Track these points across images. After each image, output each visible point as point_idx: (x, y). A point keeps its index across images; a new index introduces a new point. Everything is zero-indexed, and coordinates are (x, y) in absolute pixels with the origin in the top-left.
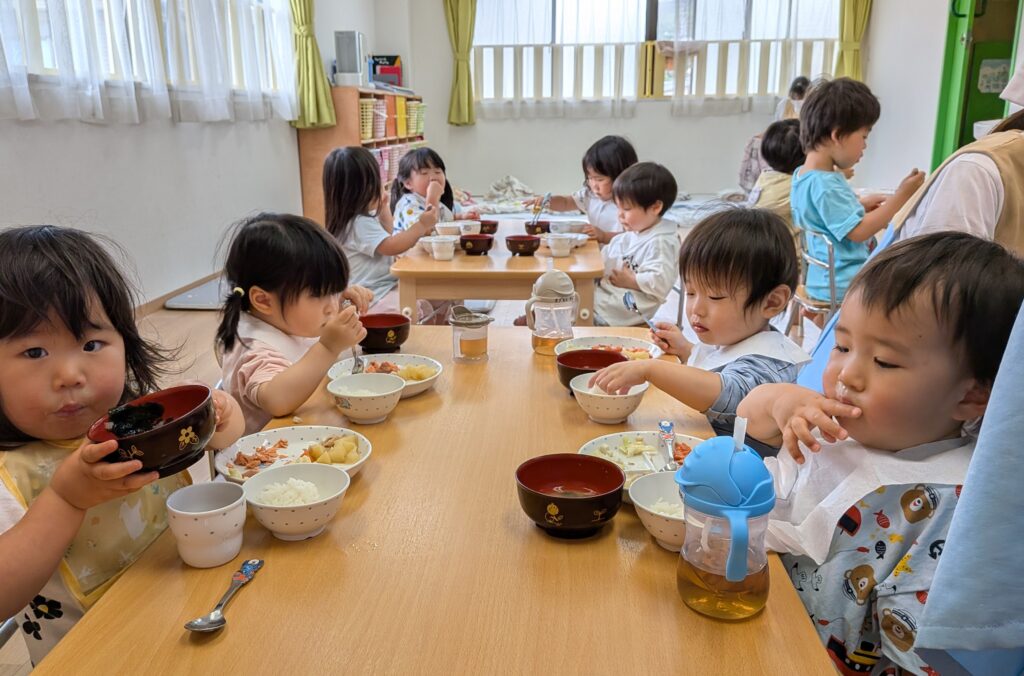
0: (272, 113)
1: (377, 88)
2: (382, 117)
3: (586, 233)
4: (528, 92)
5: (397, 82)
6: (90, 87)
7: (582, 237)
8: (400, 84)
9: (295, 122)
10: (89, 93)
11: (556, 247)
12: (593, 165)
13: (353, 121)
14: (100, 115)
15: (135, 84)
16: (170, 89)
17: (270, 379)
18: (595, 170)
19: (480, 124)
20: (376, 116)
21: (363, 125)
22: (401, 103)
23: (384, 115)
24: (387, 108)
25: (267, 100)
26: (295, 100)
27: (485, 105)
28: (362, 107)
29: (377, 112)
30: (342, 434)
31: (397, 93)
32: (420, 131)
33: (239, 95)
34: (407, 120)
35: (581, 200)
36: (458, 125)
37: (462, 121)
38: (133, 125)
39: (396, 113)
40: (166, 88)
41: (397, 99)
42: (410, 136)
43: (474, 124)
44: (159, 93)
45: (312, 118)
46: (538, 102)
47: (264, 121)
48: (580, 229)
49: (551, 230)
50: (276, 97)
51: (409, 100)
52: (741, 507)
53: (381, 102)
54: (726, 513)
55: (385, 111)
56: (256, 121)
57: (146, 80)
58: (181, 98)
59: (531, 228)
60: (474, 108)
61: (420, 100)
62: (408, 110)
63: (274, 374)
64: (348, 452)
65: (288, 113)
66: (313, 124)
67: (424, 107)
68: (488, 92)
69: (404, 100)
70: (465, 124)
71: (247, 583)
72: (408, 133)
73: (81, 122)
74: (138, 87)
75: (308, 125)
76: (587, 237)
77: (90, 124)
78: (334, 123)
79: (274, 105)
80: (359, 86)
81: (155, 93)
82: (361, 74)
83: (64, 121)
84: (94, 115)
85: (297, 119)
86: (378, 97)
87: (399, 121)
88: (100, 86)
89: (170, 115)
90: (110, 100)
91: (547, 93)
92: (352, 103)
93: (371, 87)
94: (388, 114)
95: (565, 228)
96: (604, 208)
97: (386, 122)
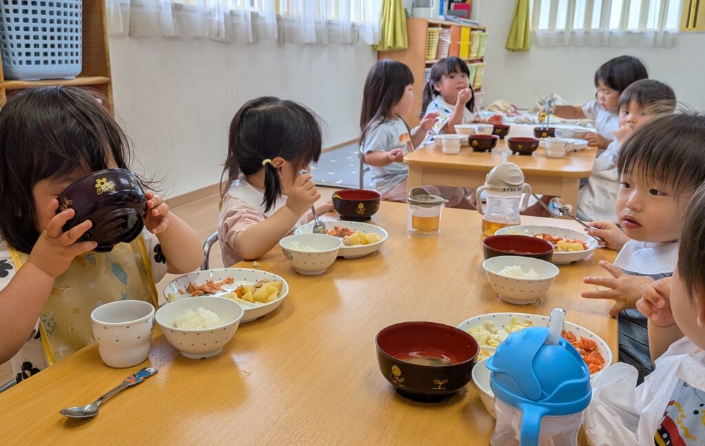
0: (358, 39)
1: (446, 19)
2: (446, 43)
3: (587, 139)
4: (579, 24)
5: (466, 15)
6: (217, 14)
7: (582, 143)
8: (468, 17)
9: (377, 46)
10: (216, 19)
11: (552, 149)
12: (604, 79)
13: (421, 46)
14: (223, 35)
15: (252, 13)
16: (279, 19)
17: (244, 229)
18: (605, 84)
19: (533, 51)
20: (440, 42)
21: (428, 48)
22: (465, 32)
23: (448, 41)
24: (451, 36)
25: (356, 28)
26: (377, 30)
27: (539, 34)
28: (430, 34)
29: (442, 38)
30: (274, 279)
31: (462, 24)
32: (481, 55)
33: (332, 24)
34: (470, 46)
35: (590, 111)
36: (513, 51)
37: (518, 47)
38: (249, 43)
39: (460, 40)
40: (275, 17)
41: (463, 29)
42: (471, 59)
43: (528, 50)
44: (269, 20)
45: (389, 42)
46: (587, 33)
47: (352, 44)
48: (583, 136)
49: (556, 135)
50: (363, 26)
51: (473, 29)
52: (541, 403)
53: (446, 30)
54: (523, 406)
55: (449, 38)
56: (345, 44)
57: (262, 11)
58: (286, 25)
59: (539, 133)
60: (529, 36)
61: (484, 31)
62: (471, 38)
63: (248, 226)
64: (270, 294)
65: (370, 38)
66: (390, 47)
67: (487, 35)
68: (543, 24)
69: (469, 30)
70: (520, 50)
71: (134, 386)
72: (469, 57)
73: (210, 39)
74: (254, 16)
75: (386, 48)
76: (586, 142)
77: (217, 41)
78: (406, 47)
79: (360, 33)
80: (430, 19)
81: (267, 20)
82: (432, 9)
83: (197, 38)
84: (218, 34)
85: (377, 43)
86: (444, 26)
87: (462, 47)
88: (225, 15)
89: (276, 37)
90: (233, 24)
91: (595, 24)
92: (422, 31)
93: (441, 19)
94: (451, 40)
95: (569, 134)
96: (609, 119)
97: (450, 47)
